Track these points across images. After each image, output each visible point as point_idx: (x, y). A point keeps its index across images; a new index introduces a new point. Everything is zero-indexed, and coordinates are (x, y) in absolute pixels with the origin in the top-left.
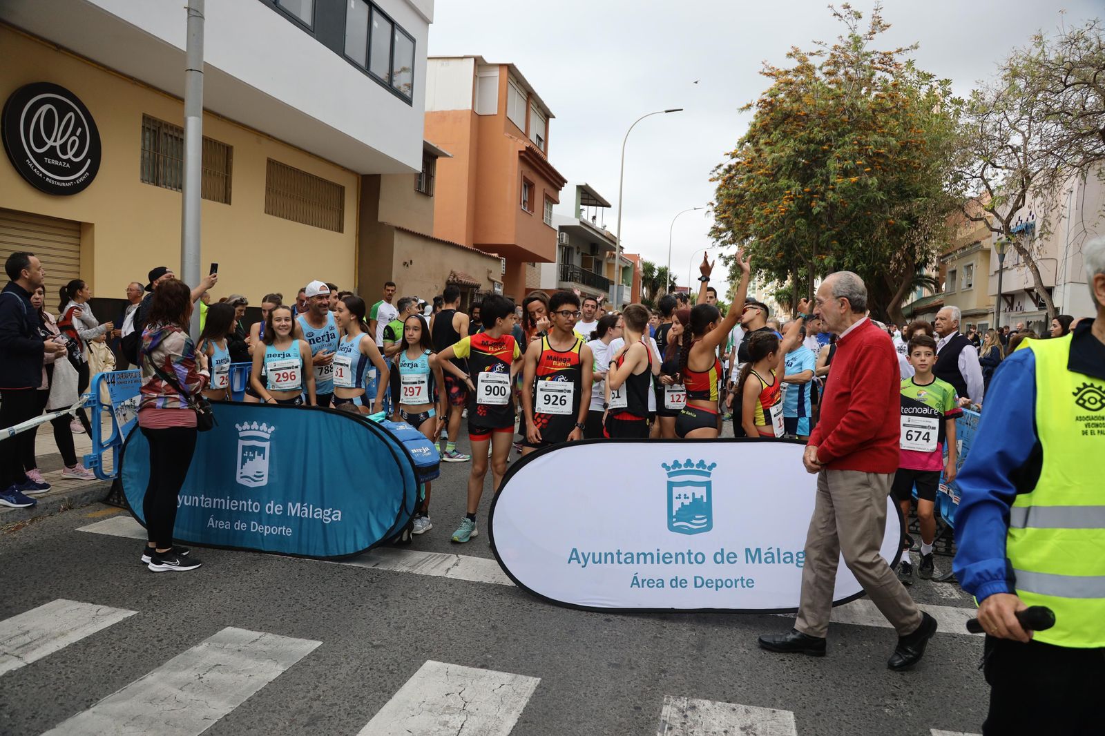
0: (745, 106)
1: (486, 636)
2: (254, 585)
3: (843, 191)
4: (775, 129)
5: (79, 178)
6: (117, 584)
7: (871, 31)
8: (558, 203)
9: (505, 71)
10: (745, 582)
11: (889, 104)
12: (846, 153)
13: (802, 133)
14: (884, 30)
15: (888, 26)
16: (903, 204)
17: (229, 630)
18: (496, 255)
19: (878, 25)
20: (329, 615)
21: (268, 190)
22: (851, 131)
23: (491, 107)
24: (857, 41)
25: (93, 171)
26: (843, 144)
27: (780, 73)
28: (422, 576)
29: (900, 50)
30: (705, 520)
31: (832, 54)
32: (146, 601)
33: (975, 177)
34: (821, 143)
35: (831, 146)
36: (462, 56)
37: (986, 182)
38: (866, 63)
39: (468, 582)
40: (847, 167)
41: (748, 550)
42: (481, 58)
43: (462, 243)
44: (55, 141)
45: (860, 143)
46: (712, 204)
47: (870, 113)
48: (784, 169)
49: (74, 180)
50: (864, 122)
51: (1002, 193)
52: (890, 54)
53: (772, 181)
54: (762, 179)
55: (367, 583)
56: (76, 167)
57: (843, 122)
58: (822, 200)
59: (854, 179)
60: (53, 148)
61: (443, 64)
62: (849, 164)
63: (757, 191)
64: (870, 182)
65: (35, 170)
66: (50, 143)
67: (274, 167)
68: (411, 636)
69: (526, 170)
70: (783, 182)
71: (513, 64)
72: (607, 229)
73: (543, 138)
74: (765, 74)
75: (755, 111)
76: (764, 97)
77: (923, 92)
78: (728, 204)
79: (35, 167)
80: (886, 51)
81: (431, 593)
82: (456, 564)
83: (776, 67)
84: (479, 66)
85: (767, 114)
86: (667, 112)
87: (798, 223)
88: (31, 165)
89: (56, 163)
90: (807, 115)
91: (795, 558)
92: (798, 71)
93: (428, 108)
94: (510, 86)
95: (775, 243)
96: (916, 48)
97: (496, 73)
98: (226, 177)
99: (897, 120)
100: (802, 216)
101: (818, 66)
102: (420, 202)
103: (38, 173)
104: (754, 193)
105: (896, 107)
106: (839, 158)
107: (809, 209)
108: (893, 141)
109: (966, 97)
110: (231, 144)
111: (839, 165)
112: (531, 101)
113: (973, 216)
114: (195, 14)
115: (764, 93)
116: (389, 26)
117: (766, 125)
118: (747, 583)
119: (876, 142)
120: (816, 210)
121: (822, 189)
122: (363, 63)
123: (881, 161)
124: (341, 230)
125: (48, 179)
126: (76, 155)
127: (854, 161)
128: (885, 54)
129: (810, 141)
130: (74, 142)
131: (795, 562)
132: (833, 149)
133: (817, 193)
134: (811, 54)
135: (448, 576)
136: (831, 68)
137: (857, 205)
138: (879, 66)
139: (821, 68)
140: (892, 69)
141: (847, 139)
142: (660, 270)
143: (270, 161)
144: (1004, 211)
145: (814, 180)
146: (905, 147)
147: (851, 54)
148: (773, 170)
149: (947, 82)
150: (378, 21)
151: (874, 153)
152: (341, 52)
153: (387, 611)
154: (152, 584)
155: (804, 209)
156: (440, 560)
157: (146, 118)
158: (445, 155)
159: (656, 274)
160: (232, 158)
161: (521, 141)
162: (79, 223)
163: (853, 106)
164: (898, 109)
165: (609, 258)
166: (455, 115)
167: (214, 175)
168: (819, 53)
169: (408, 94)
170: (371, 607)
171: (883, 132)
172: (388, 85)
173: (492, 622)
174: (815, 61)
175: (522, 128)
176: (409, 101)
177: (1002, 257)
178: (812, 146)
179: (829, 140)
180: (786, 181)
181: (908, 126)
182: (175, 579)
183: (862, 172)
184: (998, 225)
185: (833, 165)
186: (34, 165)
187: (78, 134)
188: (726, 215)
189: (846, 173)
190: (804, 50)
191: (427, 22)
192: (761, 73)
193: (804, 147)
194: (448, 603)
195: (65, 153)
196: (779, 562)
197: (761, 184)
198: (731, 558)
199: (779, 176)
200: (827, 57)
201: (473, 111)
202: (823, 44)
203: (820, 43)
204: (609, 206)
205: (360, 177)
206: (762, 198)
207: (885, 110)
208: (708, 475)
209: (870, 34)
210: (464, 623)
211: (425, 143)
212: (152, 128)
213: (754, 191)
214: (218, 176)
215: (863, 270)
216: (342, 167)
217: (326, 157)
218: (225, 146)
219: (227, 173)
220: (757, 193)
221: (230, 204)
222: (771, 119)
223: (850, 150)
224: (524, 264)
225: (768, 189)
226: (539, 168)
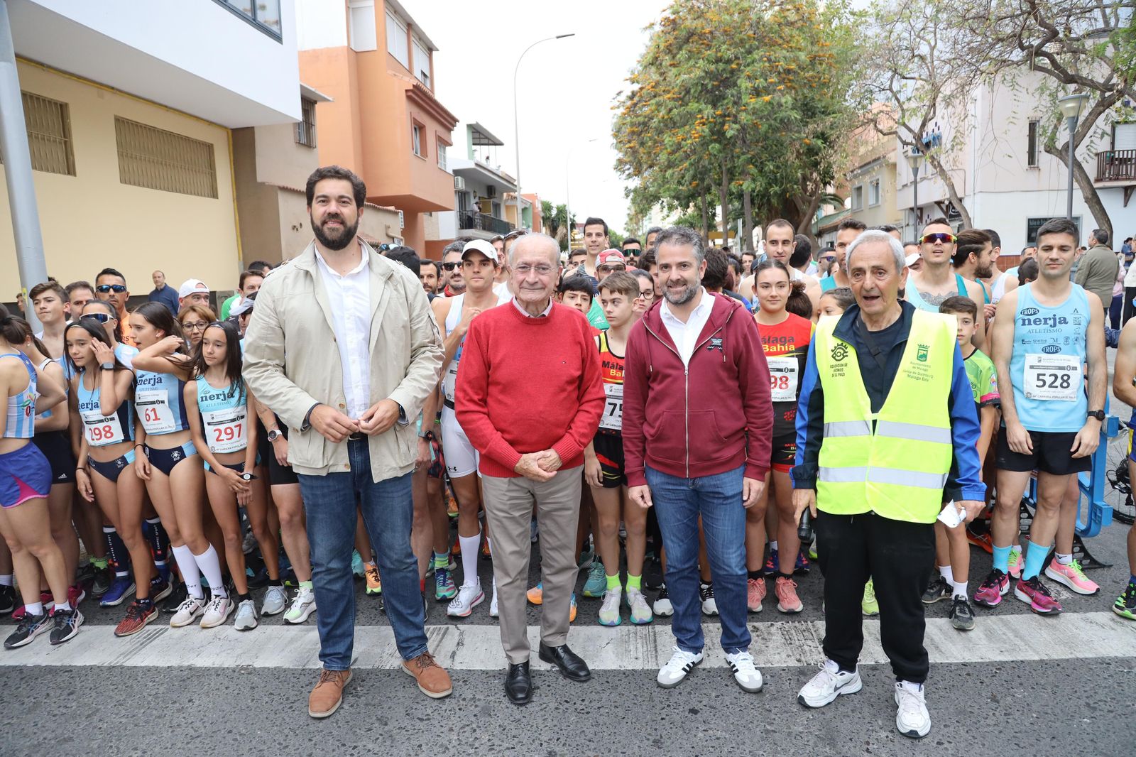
0: (648, 25)
2: (192, 732)
3: (756, 112)
4: (680, 48)
8: (451, 145)
11: (792, 17)
12: (756, 71)
13: (709, 52)
16: (815, 122)
18: (392, 208)
21: (121, 155)
22: (758, 48)
23: (369, 42)
26: (753, 62)
33: (883, 90)
34: (729, 61)
35: (739, 65)
37: (895, 95)
40: (758, 86)
45: (769, 60)
47: (776, 27)
48: (692, 91)
50: (764, 37)
51: (913, 104)
53: (681, 105)
54: (670, 104)
57: (749, 38)
58: (735, 122)
59: (767, 98)
62: (761, 83)
63: (666, 117)
64: (783, 100)
67: (124, 126)
69: (415, 110)
70: (693, 106)
72: (501, 169)
73: (428, 74)
75: (658, 28)
76: (668, 14)
78: (633, 133)
82: (460, 644)
85: (669, 33)
86: (558, 37)
87: (713, 148)
90: (711, 32)
93: (301, 46)
94: (388, 17)
95: (689, 171)
97: (371, 2)
98: (65, 142)
99: (804, 33)
100: (715, 141)
102: (302, 155)
104: (663, 121)
105: (802, 19)
106: (749, 77)
107: (722, 133)
108: (803, 56)
110: (65, 101)
111: (750, 85)
112: (411, 33)
113: (885, 130)
115: (665, 11)
117: (671, 45)
119: (785, 57)
120: (729, 134)
121: (734, 111)
123: (791, 77)
124: (214, 195)
127: (766, 80)
129: (718, 60)
132: (742, 68)
133: (729, 116)
135: (458, 667)
137: (771, 125)
141: (756, 57)
142: (558, 208)
143: (118, 120)
144: (915, 124)
145: (726, 101)
146: (814, 60)
148: (680, 94)
151: (784, 70)
155: (718, 135)
158: (325, 100)
159: (554, 212)
160: (67, 118)
161: (406, 79)
163: (759, 20)
164: (804, 21)
165: (507, 200)
166: (330, 54)
167: (49, 140)
169: (275, 28)
170: (370, 746)
171: (791, 47)
172: (254, 22)
173: (545, 745)
175: (406, 65)
176: (278, 38)
177: (916, 171)
178: (721, 66)
179: (737, 58)
180: (696, 105)
181: (815, 38)
183: (775, 90)
184: (909, 138)
185: (744, 84)
188: (632, 145)
193: (713, 67)
194: (473, 719)
197: (670, 110)
199: (687, 99)
201: (349, 48)
204: (501, 144)
205: (230, 132)
206: (670, 124)
207: (790, 24)
211: (302, 88)
213: (663, 118)
214: (55, 141)
215: (776, 193)
216: (208, 121)
217: (185, 111)
218: (56, 104)
219: (65, 137)
220: (666, 120)
221: (75, 175)
222: (675, 38)
223: (760, 67)
224: (420, 215)
225: (679, 114)
226: (428, 108)
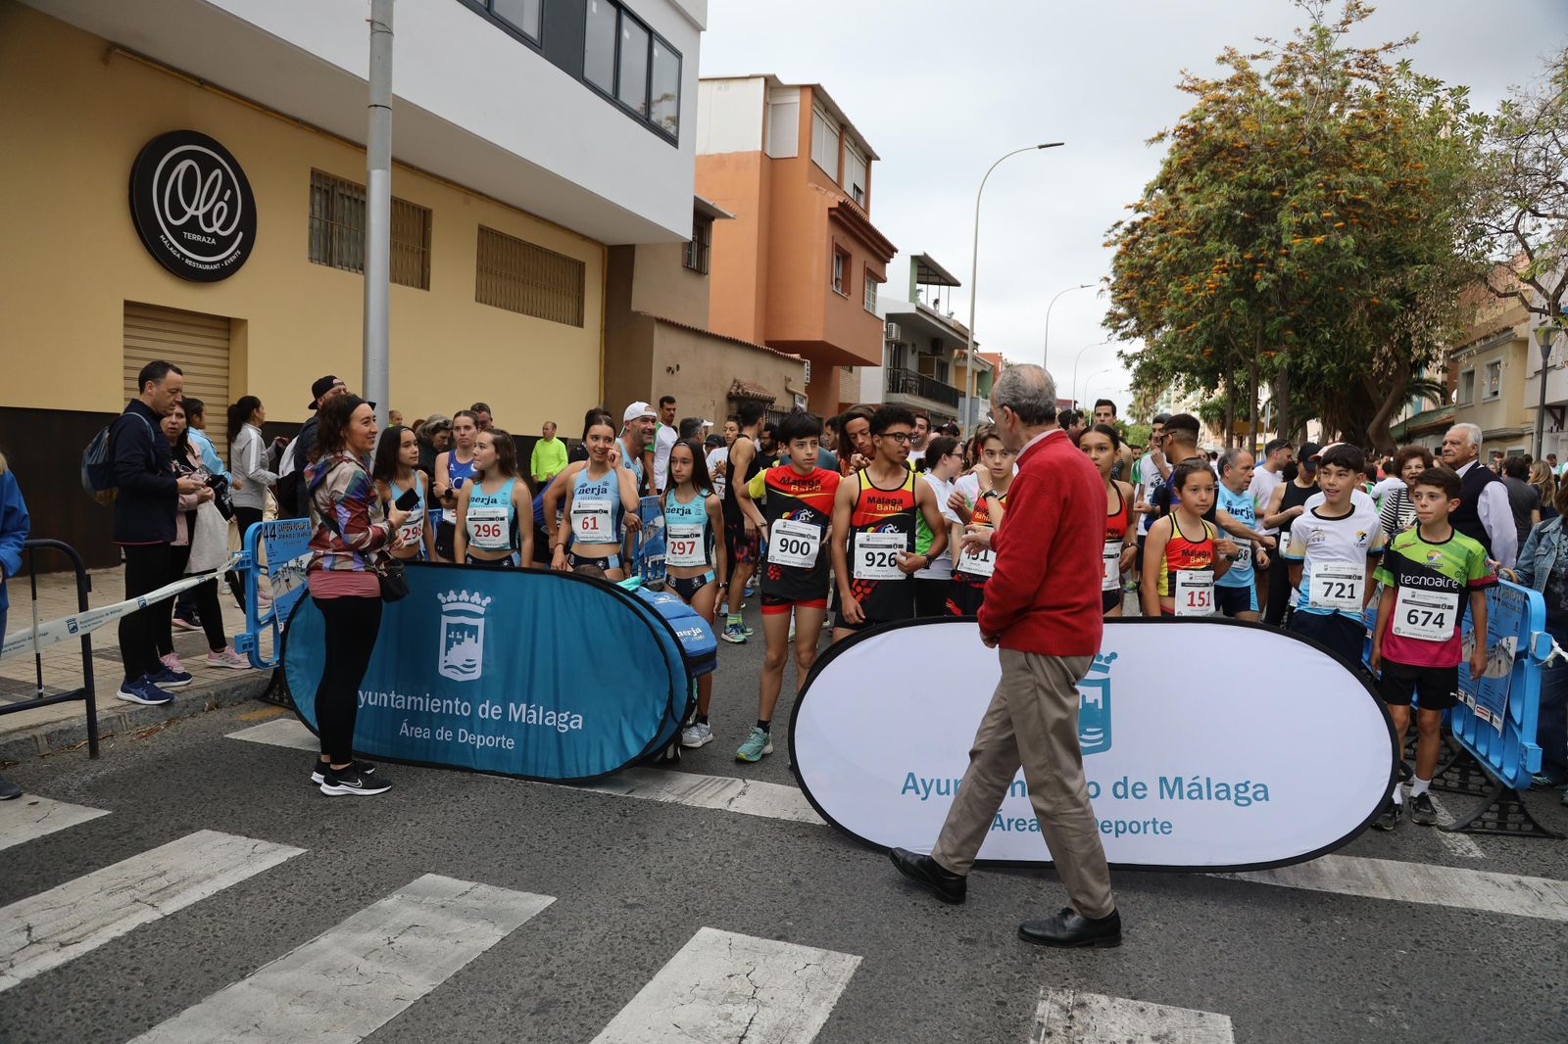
0: (1155, 135)
1: (785, 894)
3: (1302, 258)
4: (1200, 169)
5: (227, 258)
6: (279, 811)
7: (1344, 19)
8: (884, 281)
9: (808, 94)
10: (1158, 826)
11: (1372, 127)
12: (1306, 201)
13: (1240, 174)
14: (1364, 16)
15: (1370, 11)
16: (1394, 274)
17: (429, 877)
18: (796, 356)
19: (1356, 12)
20: (565, 860)
21: (480, 269)
22: (1313, 169)
23: (789, 146)
24: (1323, 35)
25: (246, 248)
26: (1302, 188)
27: (1208, 87)
28: (695, 809)
29: (1390, 46)
30: (1101, 735)
31: (1285, 56)
32: (318, 835)
33: (1505, 232)
34: (1269, 187)
35: (1283, 192)
36: (748, 75)
37: (1522, 239)
38: (1336, 67)
39: (759, 818)
40: (1307, 221)
41: (1163, 780)
42: (774, 77)
43: (749, 339)
44: (197, 209)
45: (1327, 186)
46: (1108, 280)
47: (1342, 140)
48: (1213, 225)
49: (222, 261)
50: (1332, 155)
51: (1548, 254)
52: (1374, 52)
53: (1196, 244)
54: (1181, 241)
55: (618, 817)
56: (223, 243)
57: (1301, 155)
58: (1271, 271)
59: (1319, 239)
60: (194, 218)
61: (720, 88)
62: (1311, 217)
63: (1174, 259)
64: (1342, 243)
65: (172, 249)
66: (191, 212)
67: (487, 236)
68: (679, 892)
69: (840, 235)
70: (1212, 245)
71: (819, 85)
72: (954, 317)
73: (862, 188)
74: (1185, 88)
75: (1170, 142)
76: (1184, 122)
77: (1424, 107)
78: (1131, 279)
79: (172, 245)
80: (1368, 48)
81: (707, 832)
82: (743, 793)
83: (1202, 78)
84: (771, 88)
85: (1189, 147)
86: (1041, 147)
87: (1235, 304)
88: (166, 242)
89: (198, 238)
90: (1247, 147)
91: (1233, 792)
92: (1234, 82)
93: (699, 151)
94: (815, 116)
95: (1201, 334)
96: (1414, 41)
97: (795, 98)
98: (423, 252)
99: (1385, 150)
100: (1241, 295)
101: (1263, 74)
102: (690, 282)
103: (174, 252)
104: (1170, 263)
105: (1382, 131)
106: (1295, 209)
107: (1252, 284)
108: (1378, 182)
109: (1492, 111)
110: (429, 207)
111: (1296, 219)
112: (845, 136)
113: (1501, 290)
114: (381, 29)
115: (1184, 117)
116: (644, 36)
117: (1187, 162)
118: (1162, 827)
119: (1351, 183)
120: (1261, 286)
121: (1271, 254)
122: (608, 89)
123: (1360, 211)
124: (580, 323)
125: (187, 261)
126: (224, 228)
127: (1319, 213)
128: (1365, 53)
129: (1252, 185)
130: (221, 209)
131: (1233, 798)
132: (1287, 196)
133: (1262, 261)
134: (1254, 57)
135: (732, 809)
136: (1284, 77)
137: (1323, 276)
138: (1356, 71)
139: (1268, 78)
140: (1377, 74)
141: (1308, 181)
143: (483, 230)
144: (1550, 282)
145: (1258, 242)
146: (1396, 189)
147: (1314, 56)
148: (1197, 228)
149: (1463, 90)
150: (630, 30)
152: (578, 73)
153: (646, 857)
154: (326, 812)
155: (1243, 285)
156: (719, 786)
157: (316, 175)
158: (724, 216)
160: (430, 225)
161: (831, 194)
162: (228, 320)
163: (1317, 131)
164: (1385, 134)
165: (958, 359)
166: (738, 160)
167: (408, 249)
168: (1266, 55)
169: (672, 130)
170: (624, 850)
171: (1363, 169)
172: (645, 119)
173: (793, 875)
174: (1261, 68)
175: (834, 176)
176: (673, 141)
177: (1546, 351)
178: (1256, 193)
179: (1280, 182)
180: (1217, 244)
181: (1400, 159)
182: (356, 806)
183: (1331, 228)
184: (1540, 302)
185: (1286, 219)
186: (170, 242)
187: (226, 198)
188: (1128, 296)
189: (1306, 230)
190: (1243, 51)
191: (698, 28)
192: (1178, 87)
193: (1243, 194)
194: (731, 848)
195: (209, 224)
196: (1209, 798)
197: (1180, 249)
198: (1138, 790)
199: (1205, 236)
200: (1278, 61)
201: (763, 154)
202: (1272, 41)
203: (1267, 41)
204: (958, 284)
205: (606, 249)
206: (1181, 269)
207: (1365, 137)
208: (1106, 669)
209: (1343, 23)
210: (754, 876)
211: (696, 200)
212: (324, 187)
213: (1170, 260)
214: (412, 251)
215: (1331, 371)
216: (581, 235)
217: (559, 223)
218: (422, 211)
219: (424, 248)
220: (1174, 263)
221: (428, 289)
222: (1195, 154)
223: (1312, 196)
224: (835, 368)
225: (1189, 256)
226: (857, 232)
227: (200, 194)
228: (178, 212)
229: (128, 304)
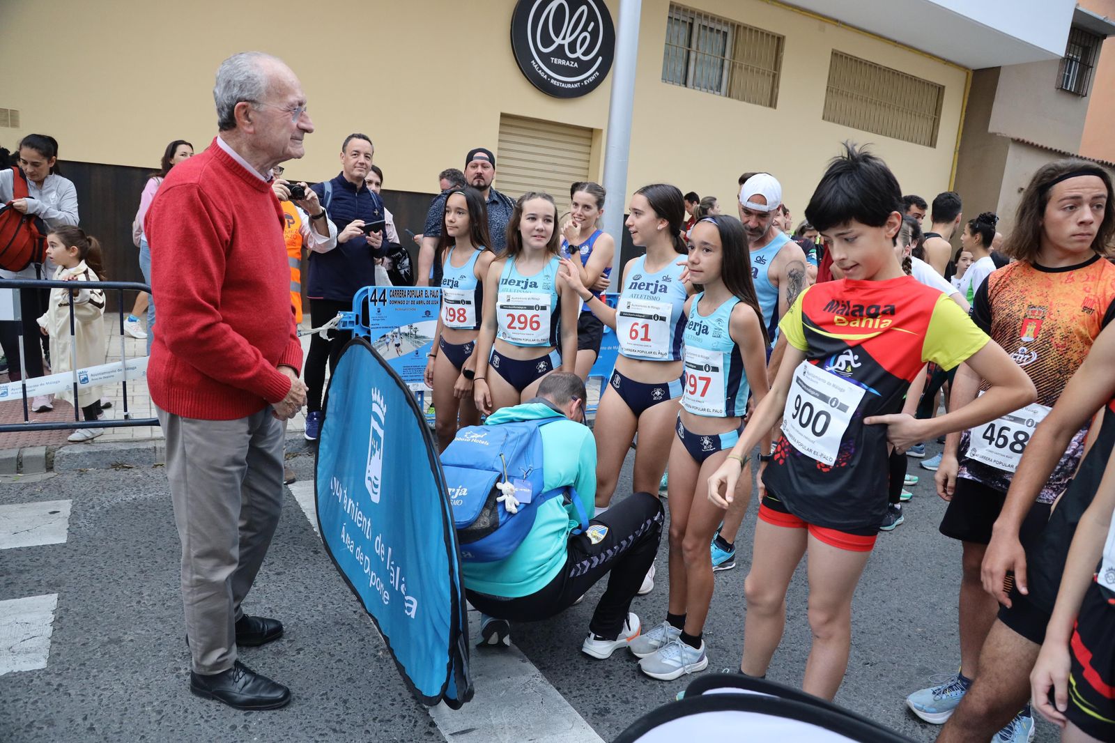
5: (587, 78)
21: (830, 90)
25: (605, 70)
44: (564, 38)
49: (582, 81)
56: (585, 67)
60: (561, 47)
65: (540, 72)
66: (558, 41)
67: (840, 60)
79: (540, 69)
88: (536, 66)
89: (563, 62)
98: (774, 76)
102: (1065, 105)
103: (542, 74)
110: (784, 34)
124: (932, 143)
125: (552, 81)
126: (585, 54)
130: (585, 39)
143: (836, 54)
160: (782, 50)
162: (591, 130)
167: (758, 72)
186: (539, 66)
187: (590, 29)
195: (573, 50)
205: (971, 74)
211: (1077, 11)
212: (682, 18)
214: (763, 74)
216: (944, 60)
218: (773, 37)
219: (775, 70)
221: (775, 108)
227: (567, 26)
228: (547, 41)
229: (503, 116)
